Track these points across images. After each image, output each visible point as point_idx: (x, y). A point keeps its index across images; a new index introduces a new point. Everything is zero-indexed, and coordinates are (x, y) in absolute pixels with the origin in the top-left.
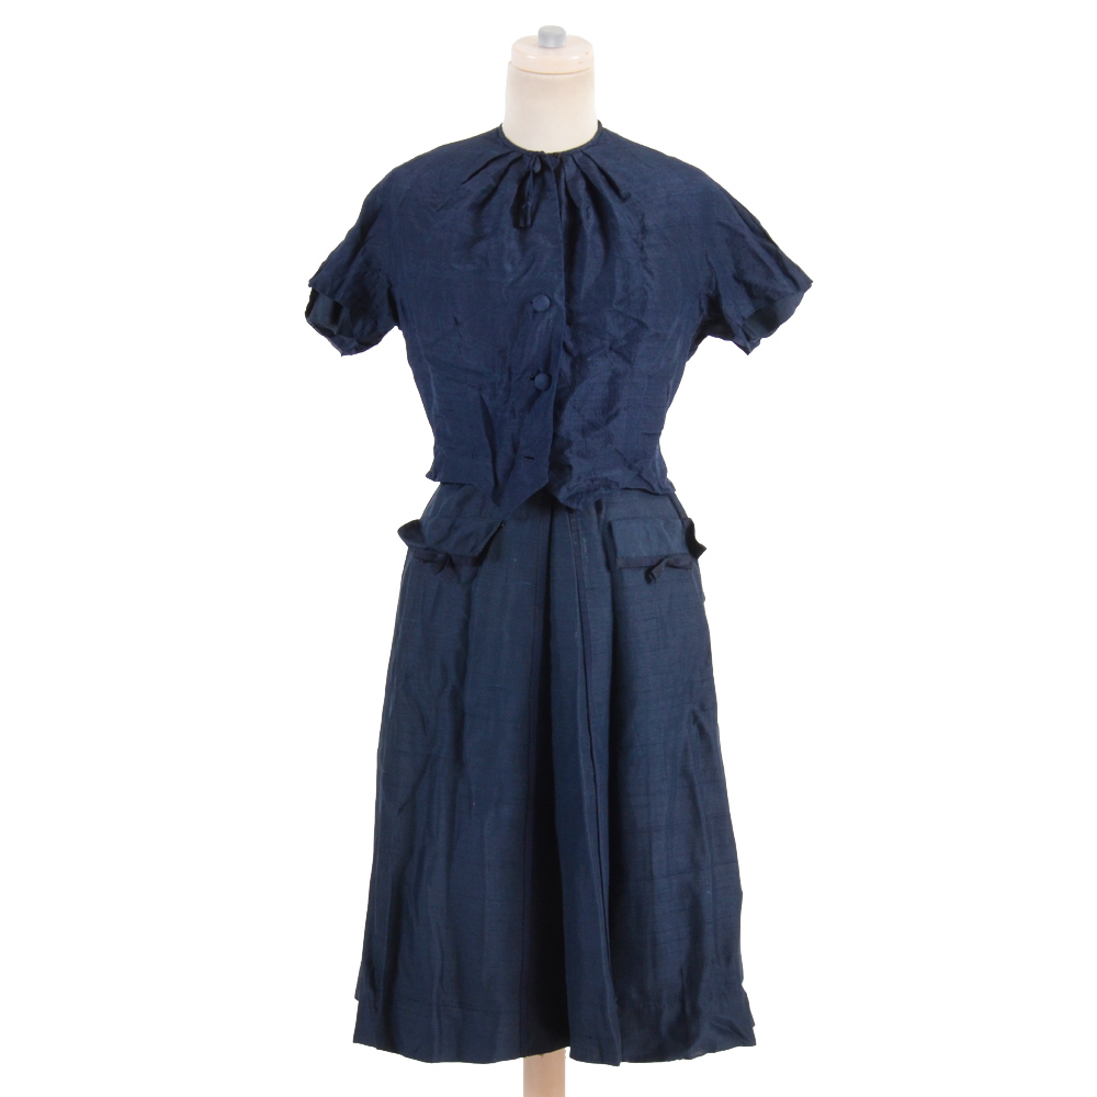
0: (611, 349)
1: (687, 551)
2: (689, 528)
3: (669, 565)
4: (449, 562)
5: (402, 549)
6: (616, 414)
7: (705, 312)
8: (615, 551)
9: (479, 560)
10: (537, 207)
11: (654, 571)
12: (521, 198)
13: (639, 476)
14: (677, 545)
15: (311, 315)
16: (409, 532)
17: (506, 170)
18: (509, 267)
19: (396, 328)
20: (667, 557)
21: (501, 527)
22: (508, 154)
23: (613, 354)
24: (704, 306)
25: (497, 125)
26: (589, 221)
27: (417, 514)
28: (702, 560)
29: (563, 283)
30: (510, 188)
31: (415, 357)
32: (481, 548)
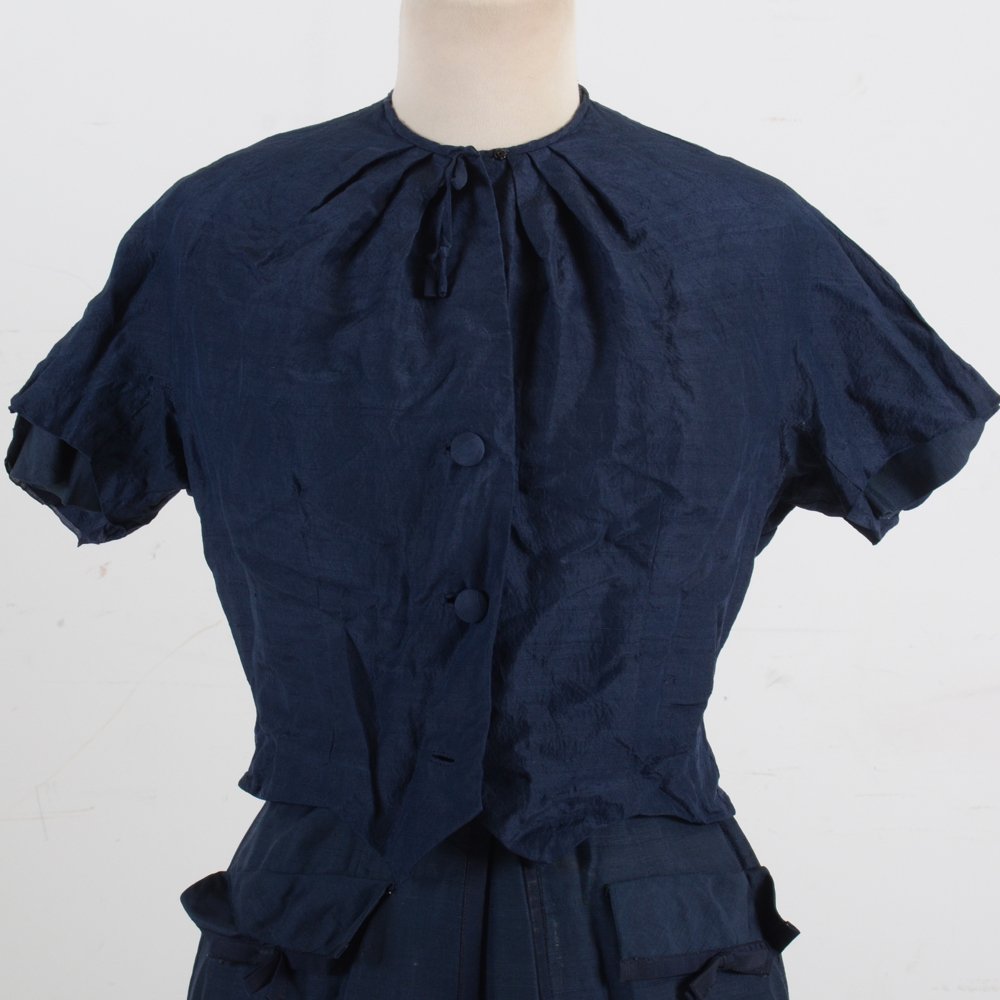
0: (607, 539)
1: (757, 936)
2: (764, 887)
3: (723, 969)
4: (282, 967)
5: (188, 936)
6: (618, 670)
7: (792, 461)
8: (617, 945)
9: (342, 965)
10: (460, 255)
11: (695, 985)
12: (427, 239)
13: (664, 789)
14: (740, 926)
15: (17, 465)
16: (204, 899)
17: (399, 185)
18: (403, 378)
19: (183, 492)
20: (720, 953)
21: (386, 896)
22: (402, 152)
23: (613, 550)
24: (790, 450)
25: (381, 96)
26: (564, 284)
27: (220, 860)
28: (789, 955)
29: (511, 408)
30: (406, 220)
31: (217, 550)
32: (344, 941)
